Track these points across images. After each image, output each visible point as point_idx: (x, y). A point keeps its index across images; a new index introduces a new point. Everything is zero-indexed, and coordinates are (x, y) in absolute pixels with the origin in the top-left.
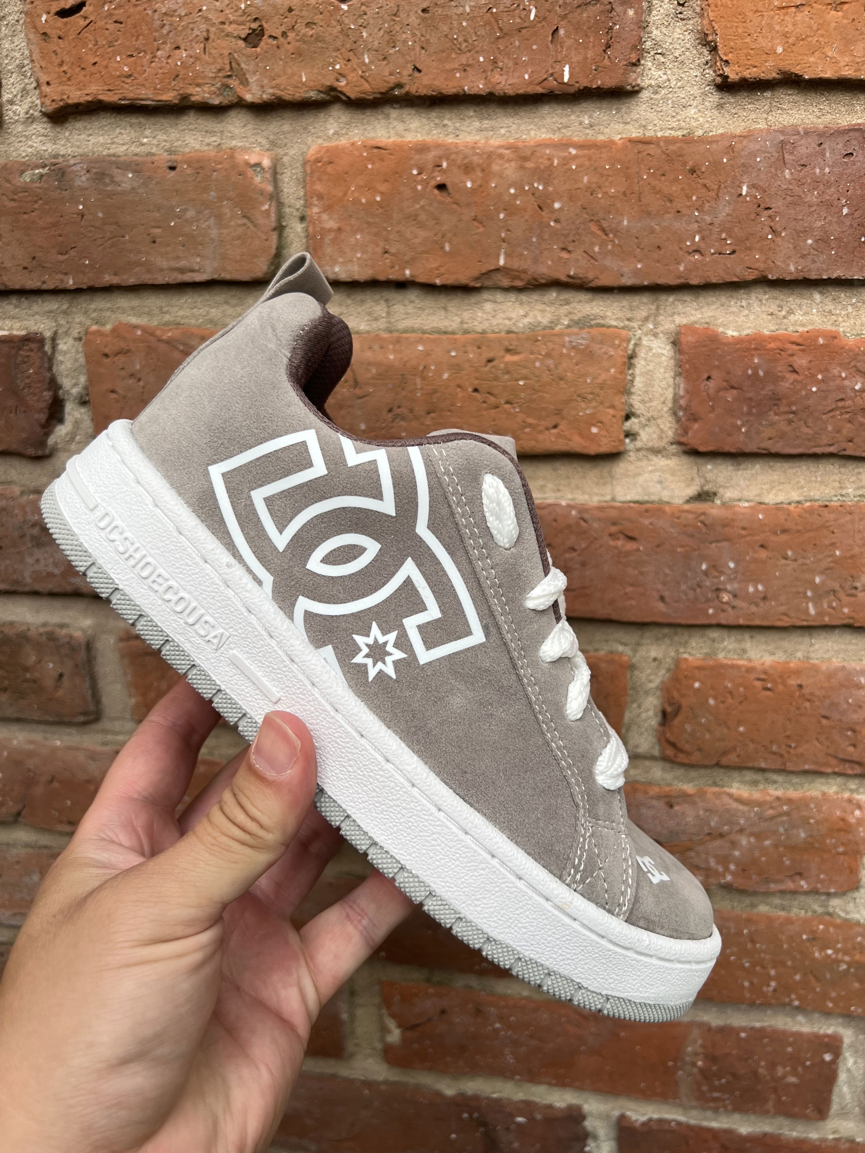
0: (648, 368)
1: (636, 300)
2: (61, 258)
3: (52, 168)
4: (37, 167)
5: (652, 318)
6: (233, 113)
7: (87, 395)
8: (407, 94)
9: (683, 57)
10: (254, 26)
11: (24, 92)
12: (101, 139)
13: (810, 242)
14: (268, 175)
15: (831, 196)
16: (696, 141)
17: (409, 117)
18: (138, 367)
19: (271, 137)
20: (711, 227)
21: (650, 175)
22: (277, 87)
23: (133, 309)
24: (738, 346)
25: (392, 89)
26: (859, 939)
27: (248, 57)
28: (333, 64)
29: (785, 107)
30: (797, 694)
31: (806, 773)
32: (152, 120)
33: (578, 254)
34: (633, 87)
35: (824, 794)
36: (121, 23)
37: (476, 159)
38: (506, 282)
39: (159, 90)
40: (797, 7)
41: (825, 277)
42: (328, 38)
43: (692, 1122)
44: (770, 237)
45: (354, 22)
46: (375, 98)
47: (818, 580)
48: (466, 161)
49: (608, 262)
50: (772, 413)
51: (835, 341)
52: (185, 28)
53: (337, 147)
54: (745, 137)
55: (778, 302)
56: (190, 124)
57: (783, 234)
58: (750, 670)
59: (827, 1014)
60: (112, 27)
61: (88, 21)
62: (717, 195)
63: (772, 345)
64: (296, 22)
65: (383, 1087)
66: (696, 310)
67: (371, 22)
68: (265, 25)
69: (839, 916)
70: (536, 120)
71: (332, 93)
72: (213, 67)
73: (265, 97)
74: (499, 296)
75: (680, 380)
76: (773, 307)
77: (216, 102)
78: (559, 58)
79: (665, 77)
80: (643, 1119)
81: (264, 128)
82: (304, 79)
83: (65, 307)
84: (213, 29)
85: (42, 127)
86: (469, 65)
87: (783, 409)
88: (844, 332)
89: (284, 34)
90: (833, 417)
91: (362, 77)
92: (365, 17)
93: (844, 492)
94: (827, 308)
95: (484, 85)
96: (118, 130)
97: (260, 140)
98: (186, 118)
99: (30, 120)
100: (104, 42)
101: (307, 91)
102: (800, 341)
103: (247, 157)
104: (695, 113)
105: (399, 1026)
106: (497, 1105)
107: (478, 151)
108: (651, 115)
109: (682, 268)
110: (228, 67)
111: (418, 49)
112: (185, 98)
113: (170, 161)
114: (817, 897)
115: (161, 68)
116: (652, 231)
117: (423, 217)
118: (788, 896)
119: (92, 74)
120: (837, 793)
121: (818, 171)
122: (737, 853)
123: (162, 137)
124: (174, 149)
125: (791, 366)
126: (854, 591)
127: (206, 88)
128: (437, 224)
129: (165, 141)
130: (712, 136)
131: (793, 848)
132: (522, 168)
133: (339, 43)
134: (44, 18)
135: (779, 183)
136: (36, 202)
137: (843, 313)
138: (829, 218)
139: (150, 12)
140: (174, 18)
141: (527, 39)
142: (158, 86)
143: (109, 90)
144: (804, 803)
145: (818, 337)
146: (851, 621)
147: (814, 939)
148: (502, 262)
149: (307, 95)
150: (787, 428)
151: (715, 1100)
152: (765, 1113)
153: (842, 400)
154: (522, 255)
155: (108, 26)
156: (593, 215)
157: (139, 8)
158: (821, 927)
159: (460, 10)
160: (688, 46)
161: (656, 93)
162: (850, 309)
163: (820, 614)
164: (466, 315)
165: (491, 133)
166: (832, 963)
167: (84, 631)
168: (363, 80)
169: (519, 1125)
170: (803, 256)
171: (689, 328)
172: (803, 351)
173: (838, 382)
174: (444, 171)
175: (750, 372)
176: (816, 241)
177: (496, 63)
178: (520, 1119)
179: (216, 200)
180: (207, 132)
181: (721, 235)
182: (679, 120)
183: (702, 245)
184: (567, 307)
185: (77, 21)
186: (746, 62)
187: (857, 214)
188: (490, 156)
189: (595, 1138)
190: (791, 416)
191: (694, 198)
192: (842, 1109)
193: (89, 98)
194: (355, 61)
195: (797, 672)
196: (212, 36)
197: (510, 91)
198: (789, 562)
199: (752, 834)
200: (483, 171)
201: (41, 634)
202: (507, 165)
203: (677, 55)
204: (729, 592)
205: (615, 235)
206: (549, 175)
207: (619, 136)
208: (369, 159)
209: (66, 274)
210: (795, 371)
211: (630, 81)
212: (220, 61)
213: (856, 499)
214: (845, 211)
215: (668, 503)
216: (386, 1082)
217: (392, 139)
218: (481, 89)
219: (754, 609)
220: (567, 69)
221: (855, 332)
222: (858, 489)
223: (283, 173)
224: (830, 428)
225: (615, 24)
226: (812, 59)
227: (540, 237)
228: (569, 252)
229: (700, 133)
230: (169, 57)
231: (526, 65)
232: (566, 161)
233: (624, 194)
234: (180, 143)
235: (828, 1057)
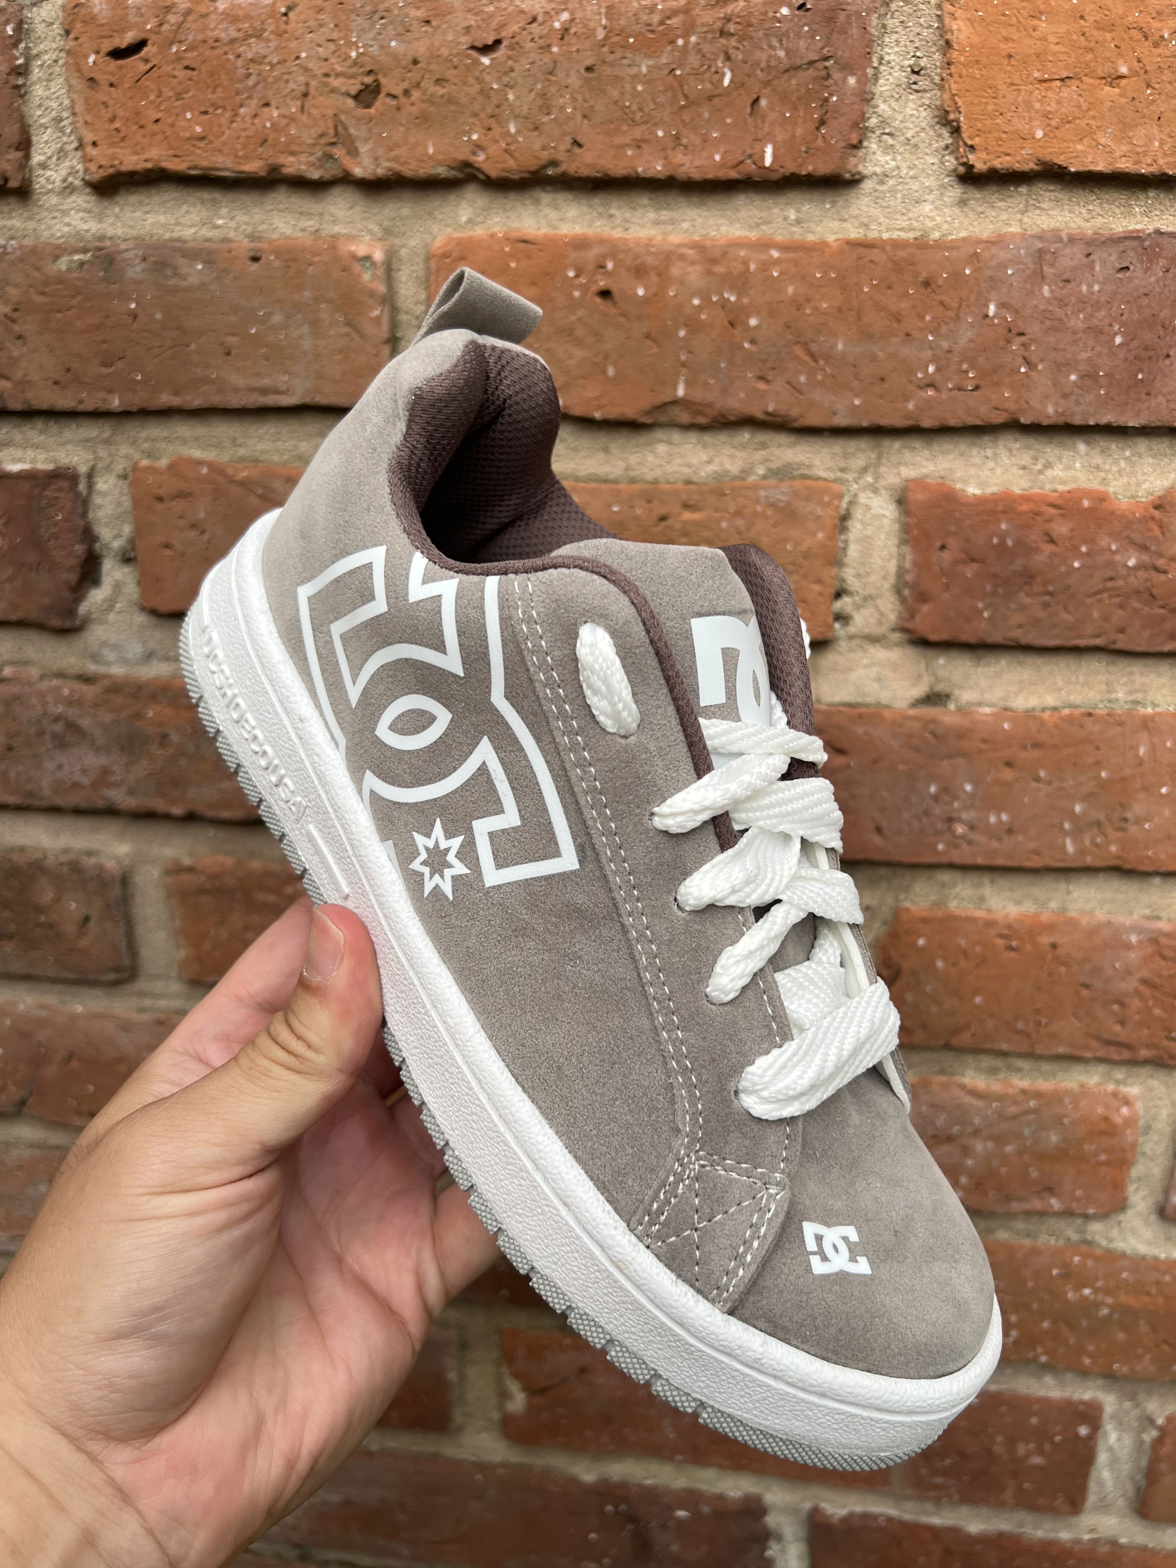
0: (866, 533)
1: (851, 444)
2: (105, 371)
3: (97, 254)
4: (76, 251)
5: (872, 469)
6: (336, 191)
7: (133, 549)
8: (564, 174)
9: (917, 139)
10: (368, 80)
11: (62, 153)
12: (162, 218)
13: (1073, 377)
14: (380, 272)
15: (1101, 320)
16: (931, 247)
17: (565, 204)
18: (202, 515)
19: (386, 223)
20: (948, 356)
21: (873, 287)
22: (395, 159)
23: (197, 439)
24: (981, 508)
25: (545, 167)
26: (1124, 1275)
27: (358, 119)
28: (469, 133)
29: (1045, 206)
30: (1050, 956)
31: (1060, 1058)
32: (230, 196)
33: (779, 384)
34: (853, 175)
35: (1082, 1086)
36: (193, 69)
37: (650, 260)
38: (685, 418)
39: (241, 158)
40: (1062, 80)
41: (1092, 423)
42: (464, 100)
43: (908, 1517)
44: (1023, 370)
45: (499, 80)
46: (522, 179)
47: (1078, 809)
48: (638, 262)
49: (817, 396)
50: (1022, 595)
51: (1105, 504)
52: (277, 79)
53: (470, 240)
54: (994, 243)
55: (1031, 453)
56: (280, 202)
57: (1040, 367)
58: (990, 924)
59: (1084, 1373)
60: (181, 74)
61: (149, 66)
62: (957, 315)
63: (1024, 508)
64: (422, 78)
65: (500, 1471)
66: (928, 460)
67: (520, 81)
68: (383, 81)
69: (1099, 1246)
70: (728, 213)
71: (467, 170)
72: (312, 131)
73: (380, 172)
74: (676, 436)
75: (907, 550)
76: (1026, 458)
77: (315, 175)
78: (760, 136)
79: (893, 163)
80: (843, 1512)
81: (376, 211)
82: (431, 151)
83: (107, 434)
84: (313, 83)
85: (83, 199)
86: (644, 141)
87: (1037, 588)
88: (1115, 493)
89: (406, 92)
90: (1099, 601)
91: (506, 151)
92: (512, 74)
93: (1113, 696)
94: (1094, 461)
95: (664, 166)
96: (185, 208)
97: (370, 226)
98: (274, 195)
99: (68, 189)
100: (171, 94)
101: (434, 167)
102: (1059, 502)
103: (353, 248)
104: (931, 211)
105: (525, 1389)
106: (651, 1495)
107: (653, 250)
108: (875, 211)
109: (911, 406)
110: (331, 132)
111: (579, 117)
112: (274, 169)
113: (250, 250)
114: (1072, 1219)
115: (244, 130)
116: (874, 358)
117: (580, 332)
118: (1034, 1219)
119: (153, 134)
120: (1099, 1084)
121: (1084, 288)
122: (970, 1162)
123: (241, 218)
124: (257, 234)
125: (1047, 534)
126: (1124, 825)
127: (303, 158)
128: (598, 341)
129: (247, 224)
130: (952, 240)
131: (1041, 1157)
132: (709, 272)
133: (477, 107)
134: (92, 59)
135: (1036, 302)
136: (73, 297)
137: (1114, 468)
138: (1098, 349)
139: (231, 57)
140: (263, 67)
141: (720, 111)
142: (241, 153)
143: (175, 156)
144: (1056, 1098)
145: (1081, 499)
146: (1119, 863)
147: (1068, 1274)
148: (681, 392)
149: (434, 172)
150: (1041, 614)
151: (936, 1487)
152: (1001, 1505)
153: (1112, 579)
154: (707, 384)
155: (176, 73)
156: (799, 336)
157: (217, 51)
158: (1077, 1259)
159: (635, 70)
160: (923, 124)
161: (882, 183)
162: (1123, 464)
163: (1081, 852)
164: (633, 459)
165: (670, 227)
166: (1088, 1307)
167: (119, 860)
168: (507, 156)
169: (680, 1521)
170: (1065, 396)
171: (919, 483)
172: (1062, 515)
173: (1107, 556)
174: (608, 274)
175: (995, 541)
176: (1082, 377)
177: (678, 138)
178: (681, 1513)
179: (311, 302)
180: (301, 213)
181: (960, 366)
182: (910, 219)
183: (938, 378)
184: (764, 453)
185: (135, 63)
186: (997, 148)
187: (1134, 344)
188: (669, 256)
189: (779, 1538)
190: (1047, 598)
191: (928, 318)
192: (1102, 1500)
193: (149, 165)
194: (497, 131)
195: (1050, 928)
196: (312, 91)
197: (696, 176)
198: (1041, 785)
199: (989, 1138)
200: (659, 275)
201: (61, 864)
202: (690, 269)
203: (909, 135)
204: (964, 823)
205: (827, 363)
206: (744, 284)
207: (834, 237)
208: (513, 256)
209: (110, 391)
210: (1052, 541)
211: (849, 167)
212: (322, 123)
213: (1127, 707)
214: (1118, 340)
215: (888, 707)
216: (504, 1465)
217: (542, 232)
218: (660, 172)
219: (995, 844)
220: (769, 150)
221: (1128, 494)
222: (1131, 693)
223: (399, 270)
224: (1096, 614)
225: (831, 95)
226: (1079, 147)
227: (731, 362)
228: (767, 381)
229: (936, 235)
230: (255, 116)
231: (717, 142)
232: (765, 266)
233: (840, 310)
234: (265, 226)
235: (1083, 1431)
